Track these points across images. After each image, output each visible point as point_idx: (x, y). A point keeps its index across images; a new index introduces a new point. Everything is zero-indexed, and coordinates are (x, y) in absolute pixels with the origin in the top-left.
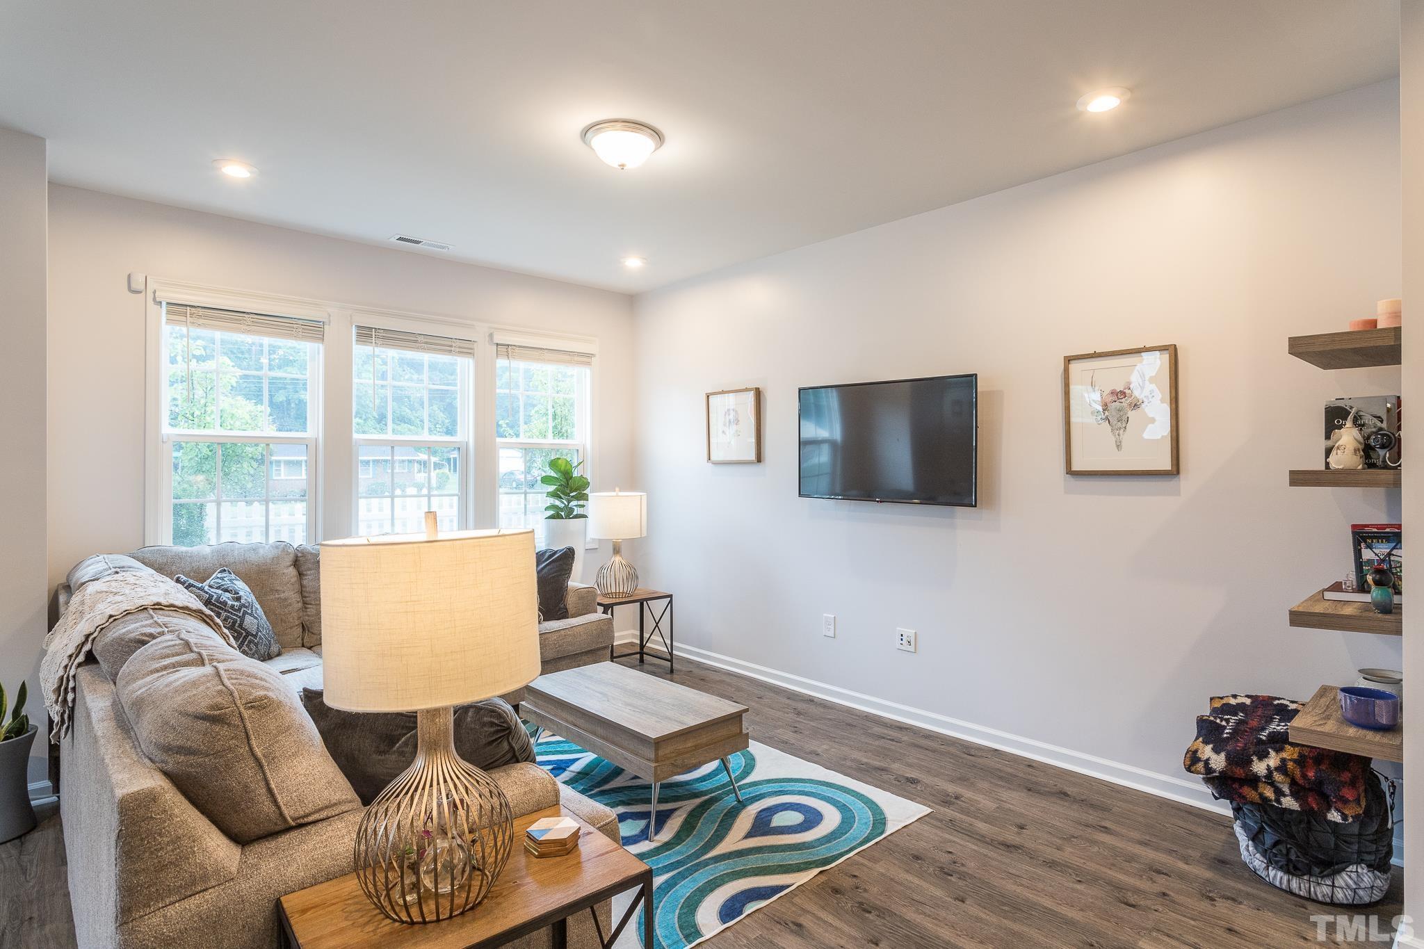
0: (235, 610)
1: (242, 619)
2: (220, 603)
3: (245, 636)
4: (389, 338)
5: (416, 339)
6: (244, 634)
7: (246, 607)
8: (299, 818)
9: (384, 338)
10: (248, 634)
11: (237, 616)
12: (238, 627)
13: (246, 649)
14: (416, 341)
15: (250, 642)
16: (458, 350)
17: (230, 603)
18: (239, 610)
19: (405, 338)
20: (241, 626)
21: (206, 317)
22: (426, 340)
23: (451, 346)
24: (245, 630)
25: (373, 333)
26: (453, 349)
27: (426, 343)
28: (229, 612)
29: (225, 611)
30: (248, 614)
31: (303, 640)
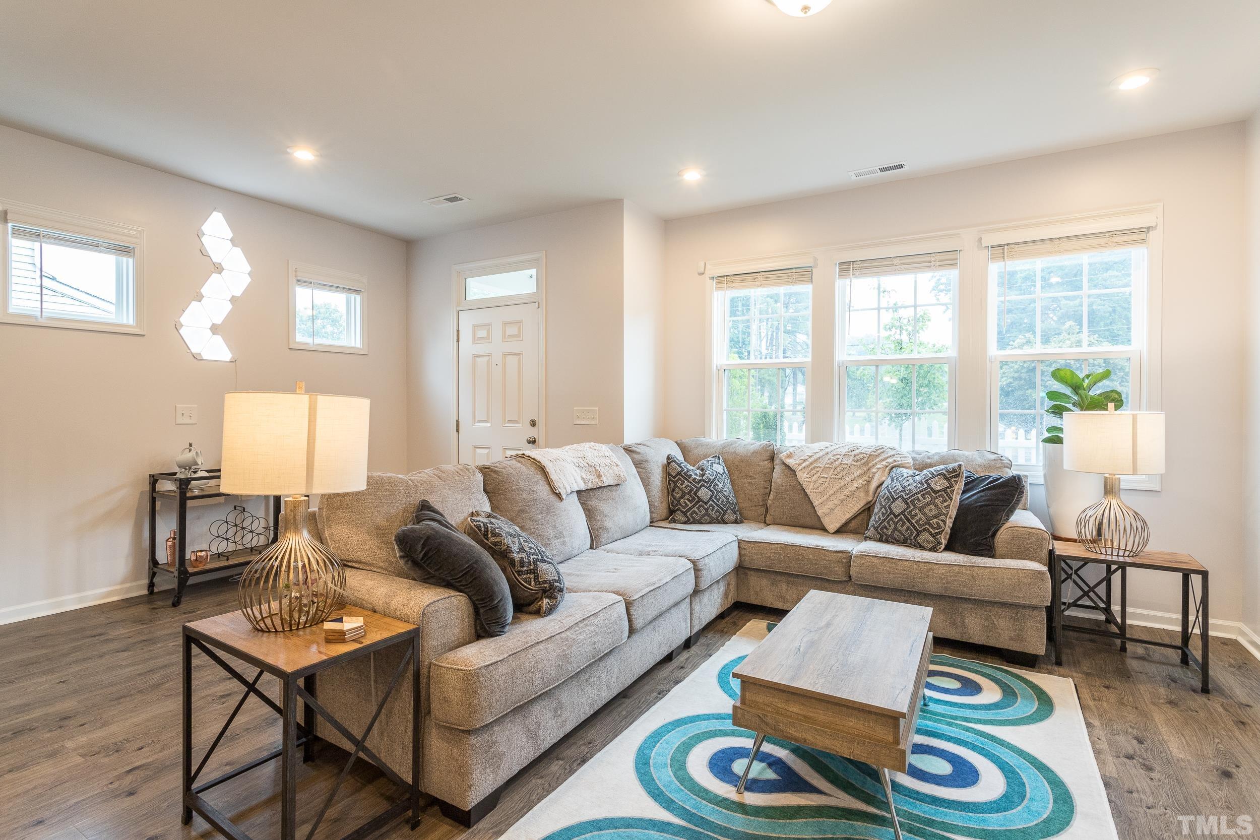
0: (696, 482)
1: (698, 489)
2: (687, 475)
3: (697, 501)
4: (866, 268)
5: (891, 263)
6: (697, 500)
7: (705, 482)
8: (345, 560)
9: (862, 268)
10: (700, 500)
11: (695, 486)
12: (694, 494)
13: (696, 510)
14: (893, 265)
15: (700, 506)
16: (938, 263)
17: (694, 476)
18: (699, 482)
19: (885, 263)
20: (695, 493)
21: (737, 281)
22: (902, 262)
23: (930, 262)
24: (698, 497)
25: (851, 266)
26: (932, 264)
27: (903, 264)
28: (690, 483)
29: (688, 481)
30: (705, 486)
31: (765, 517)
